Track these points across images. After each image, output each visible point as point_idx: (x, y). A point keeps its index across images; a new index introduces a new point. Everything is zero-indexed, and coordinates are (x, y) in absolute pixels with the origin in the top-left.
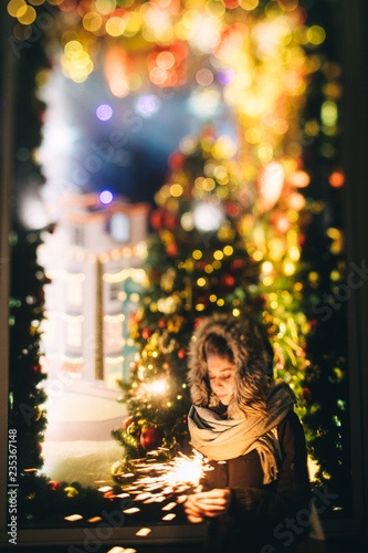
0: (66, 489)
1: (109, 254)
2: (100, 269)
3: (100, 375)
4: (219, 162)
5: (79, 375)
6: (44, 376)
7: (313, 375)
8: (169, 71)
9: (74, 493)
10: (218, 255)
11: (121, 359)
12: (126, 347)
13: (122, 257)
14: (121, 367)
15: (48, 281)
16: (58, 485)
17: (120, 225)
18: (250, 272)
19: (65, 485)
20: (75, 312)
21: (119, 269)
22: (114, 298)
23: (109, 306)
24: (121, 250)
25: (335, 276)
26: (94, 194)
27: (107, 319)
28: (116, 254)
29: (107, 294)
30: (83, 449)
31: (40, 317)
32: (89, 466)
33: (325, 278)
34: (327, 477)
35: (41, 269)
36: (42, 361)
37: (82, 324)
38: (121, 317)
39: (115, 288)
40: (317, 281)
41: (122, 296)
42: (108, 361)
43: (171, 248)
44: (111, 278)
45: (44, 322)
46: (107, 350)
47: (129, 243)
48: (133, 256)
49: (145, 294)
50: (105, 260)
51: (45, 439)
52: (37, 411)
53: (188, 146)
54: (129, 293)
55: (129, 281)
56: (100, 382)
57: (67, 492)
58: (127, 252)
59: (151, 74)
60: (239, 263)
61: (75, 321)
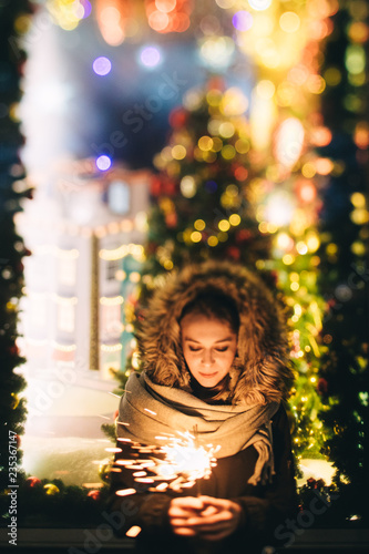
0: (46, 486)
1: (106, 227)
2: (96, 245)
3: (95, 364)
4: (225, 119)
5: (72, 364)
6: (22, 360)
7: (329, 363)
8: (169, 14)
9: (54, 490)
10: (224, 226)
11: (119, 347)
12: (125, 333)
13: (121, 231)
14: (118, 356)
15: (28, 253)
16: (38, 482)
17: (120, 195)
18: (260, 245)
19: (46, 482)
20: (68, 293)
21: (118, 244)
22: (111, 278)
23: (105, 286)
24: (119, 223)
25: (358, 248)
26: (89, 160)
27: (104, 301)
28: (114, 228)
29: (103, 273)
30: (71, 446)
31: (18, 293)
32: (76, 463)
33: (345, 251)
34: (345, 481)
35: (20, 240)
36: (19, 342)
37: (76, 306)
38: (119, 300)
39: (112, 266)
40: (336, 254)
41: (120, 275)
42: (103, 348)
43: (171, 219)
44: (107, 255)
45: (23, 299)
46: (103, 336)
47: (129, 215)
48: (134, 229)
49: (144, 273)
50: (101, 234)
51: (26, 431)
52: (13, 399)
53: (192, 101)
54: (128, 272)
55: (128, 258)
56: (96, 372)
57: (47, 489)
58: (126, 225)
59: (150, 18)
60: (246, 234)
61: (68, 303)
